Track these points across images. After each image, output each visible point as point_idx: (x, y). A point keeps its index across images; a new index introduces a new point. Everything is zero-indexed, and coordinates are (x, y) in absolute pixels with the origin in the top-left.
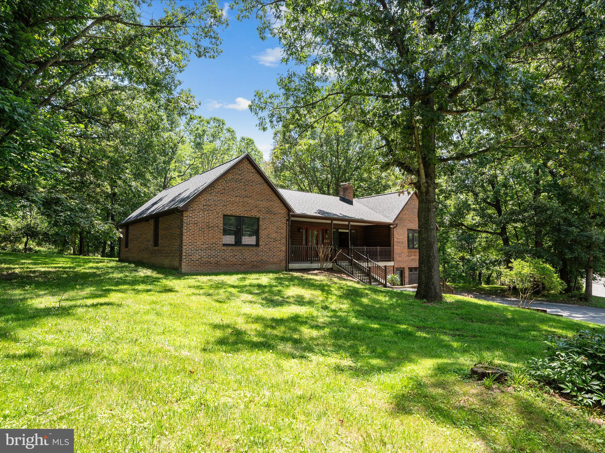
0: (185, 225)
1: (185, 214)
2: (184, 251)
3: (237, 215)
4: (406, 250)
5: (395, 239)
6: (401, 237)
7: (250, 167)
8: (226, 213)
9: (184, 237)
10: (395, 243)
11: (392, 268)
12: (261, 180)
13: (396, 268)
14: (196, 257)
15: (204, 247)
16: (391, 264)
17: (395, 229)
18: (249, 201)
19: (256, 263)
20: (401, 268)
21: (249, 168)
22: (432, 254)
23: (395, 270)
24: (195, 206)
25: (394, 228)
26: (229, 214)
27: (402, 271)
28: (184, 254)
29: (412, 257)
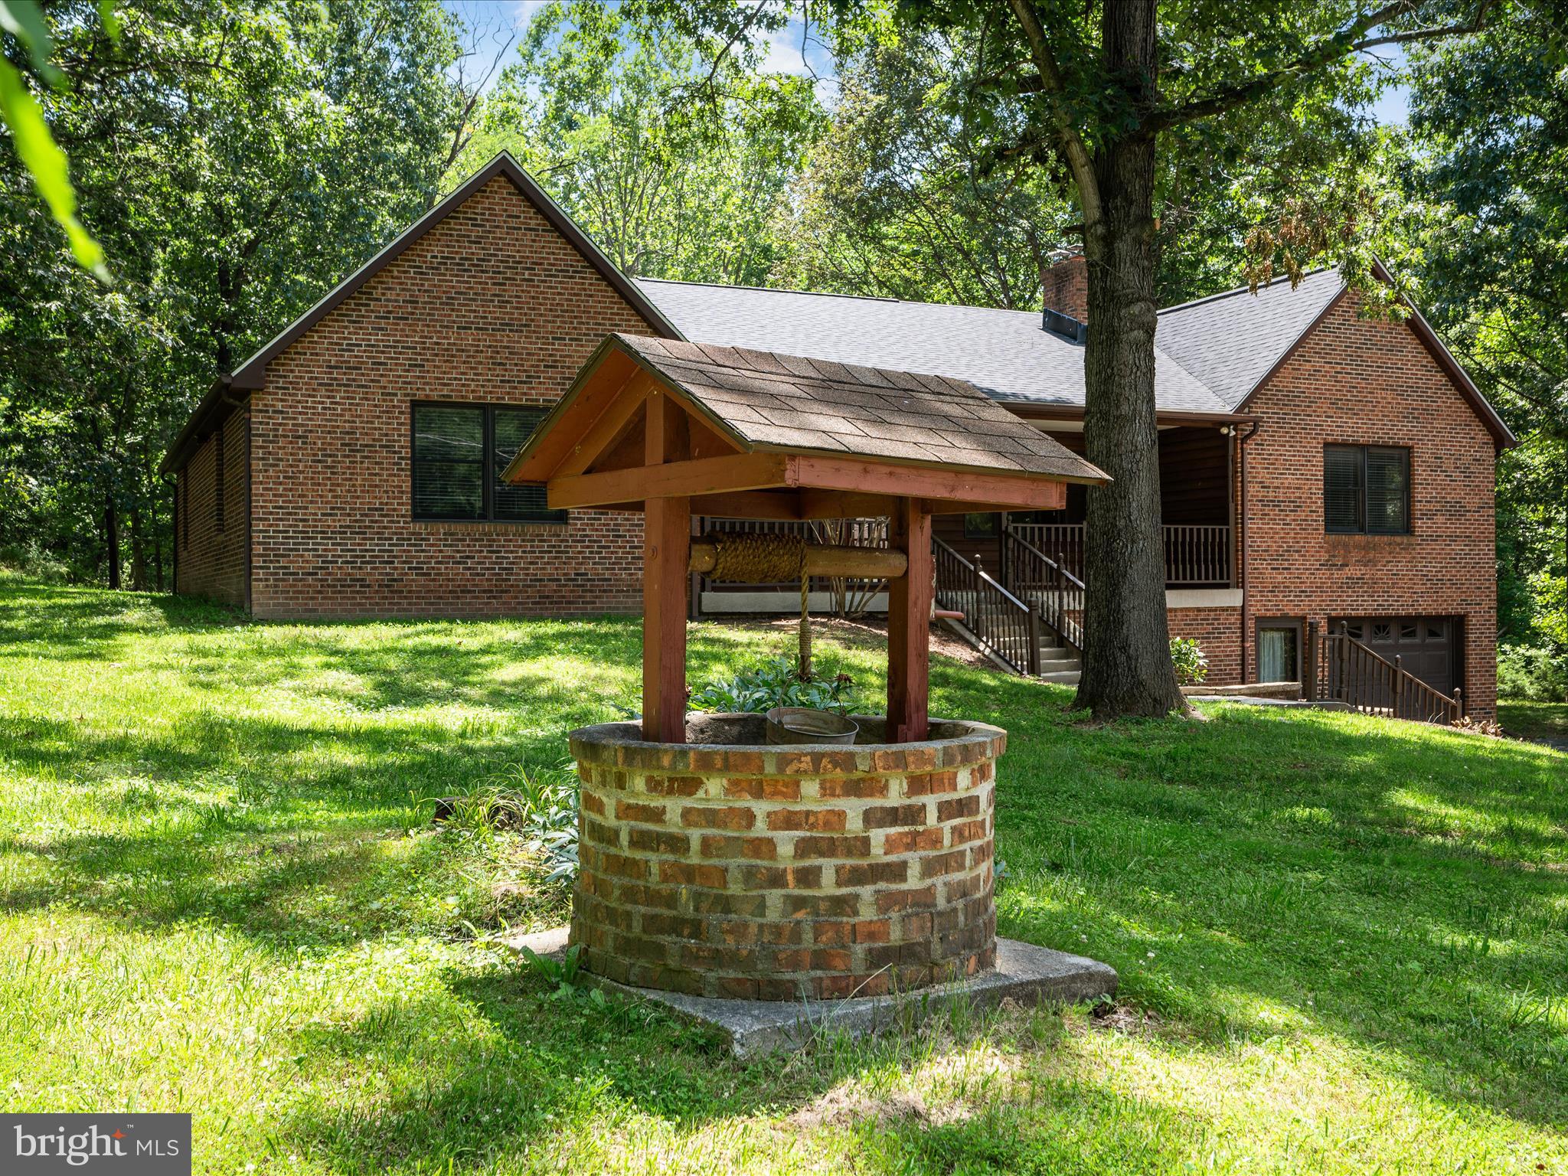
0: (260, 441)
1: (257, 402)
2: (257, 537)
3: (471, 399)
4: (1317, 536)
5: (1252, 490)
6: (1289, 479)
7: (517, 206)
8: (420, 395)
9: (258, 489)
10: (1252, 509)
11: (1235, 618)
12: (570, 257)
13: (1259, 619)
14: (306, 560)
15: (332, 524)
16: (1232, 598)
17: (1250, 446)
18: (522, 343)
19: (553, 585)
20: (1285, 617)
21: (515, 211)
22: (1121, 523)
23: (1251, 624)
24: (295, 370)
25: (1244, 440)
26: (435, 396)
27: (1293, 631)
28: (258, 549)
29: (1348, 571)
